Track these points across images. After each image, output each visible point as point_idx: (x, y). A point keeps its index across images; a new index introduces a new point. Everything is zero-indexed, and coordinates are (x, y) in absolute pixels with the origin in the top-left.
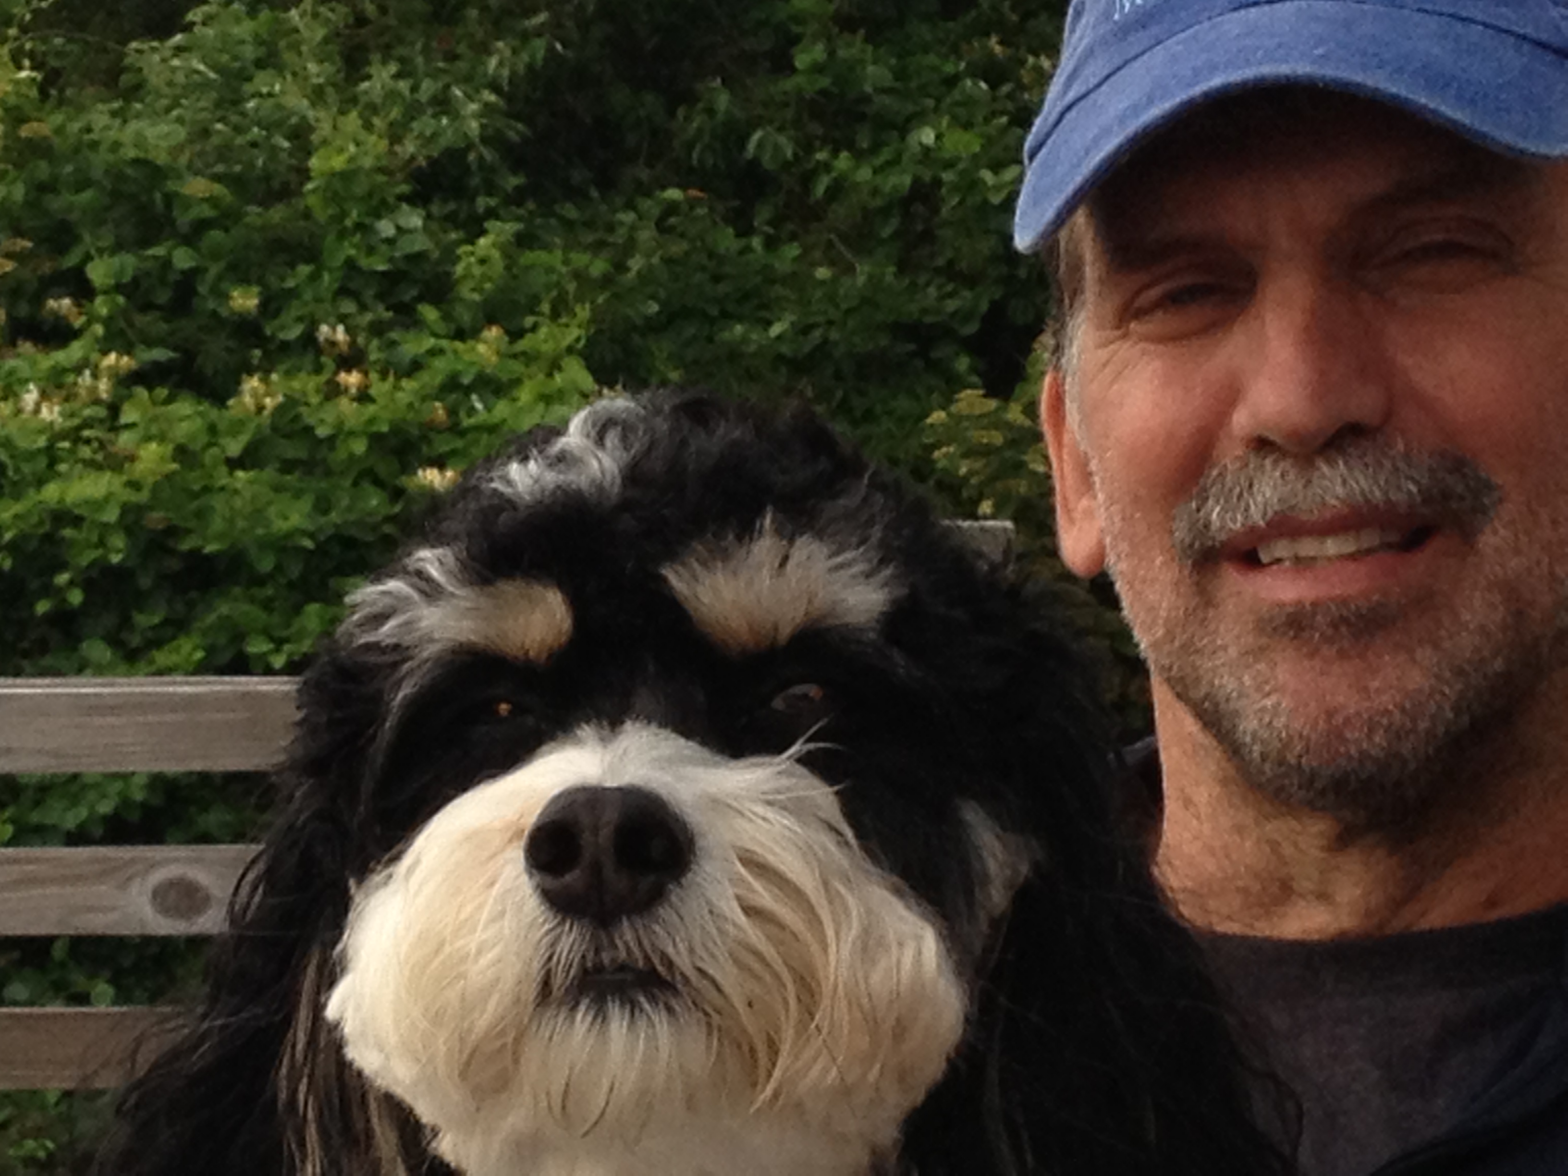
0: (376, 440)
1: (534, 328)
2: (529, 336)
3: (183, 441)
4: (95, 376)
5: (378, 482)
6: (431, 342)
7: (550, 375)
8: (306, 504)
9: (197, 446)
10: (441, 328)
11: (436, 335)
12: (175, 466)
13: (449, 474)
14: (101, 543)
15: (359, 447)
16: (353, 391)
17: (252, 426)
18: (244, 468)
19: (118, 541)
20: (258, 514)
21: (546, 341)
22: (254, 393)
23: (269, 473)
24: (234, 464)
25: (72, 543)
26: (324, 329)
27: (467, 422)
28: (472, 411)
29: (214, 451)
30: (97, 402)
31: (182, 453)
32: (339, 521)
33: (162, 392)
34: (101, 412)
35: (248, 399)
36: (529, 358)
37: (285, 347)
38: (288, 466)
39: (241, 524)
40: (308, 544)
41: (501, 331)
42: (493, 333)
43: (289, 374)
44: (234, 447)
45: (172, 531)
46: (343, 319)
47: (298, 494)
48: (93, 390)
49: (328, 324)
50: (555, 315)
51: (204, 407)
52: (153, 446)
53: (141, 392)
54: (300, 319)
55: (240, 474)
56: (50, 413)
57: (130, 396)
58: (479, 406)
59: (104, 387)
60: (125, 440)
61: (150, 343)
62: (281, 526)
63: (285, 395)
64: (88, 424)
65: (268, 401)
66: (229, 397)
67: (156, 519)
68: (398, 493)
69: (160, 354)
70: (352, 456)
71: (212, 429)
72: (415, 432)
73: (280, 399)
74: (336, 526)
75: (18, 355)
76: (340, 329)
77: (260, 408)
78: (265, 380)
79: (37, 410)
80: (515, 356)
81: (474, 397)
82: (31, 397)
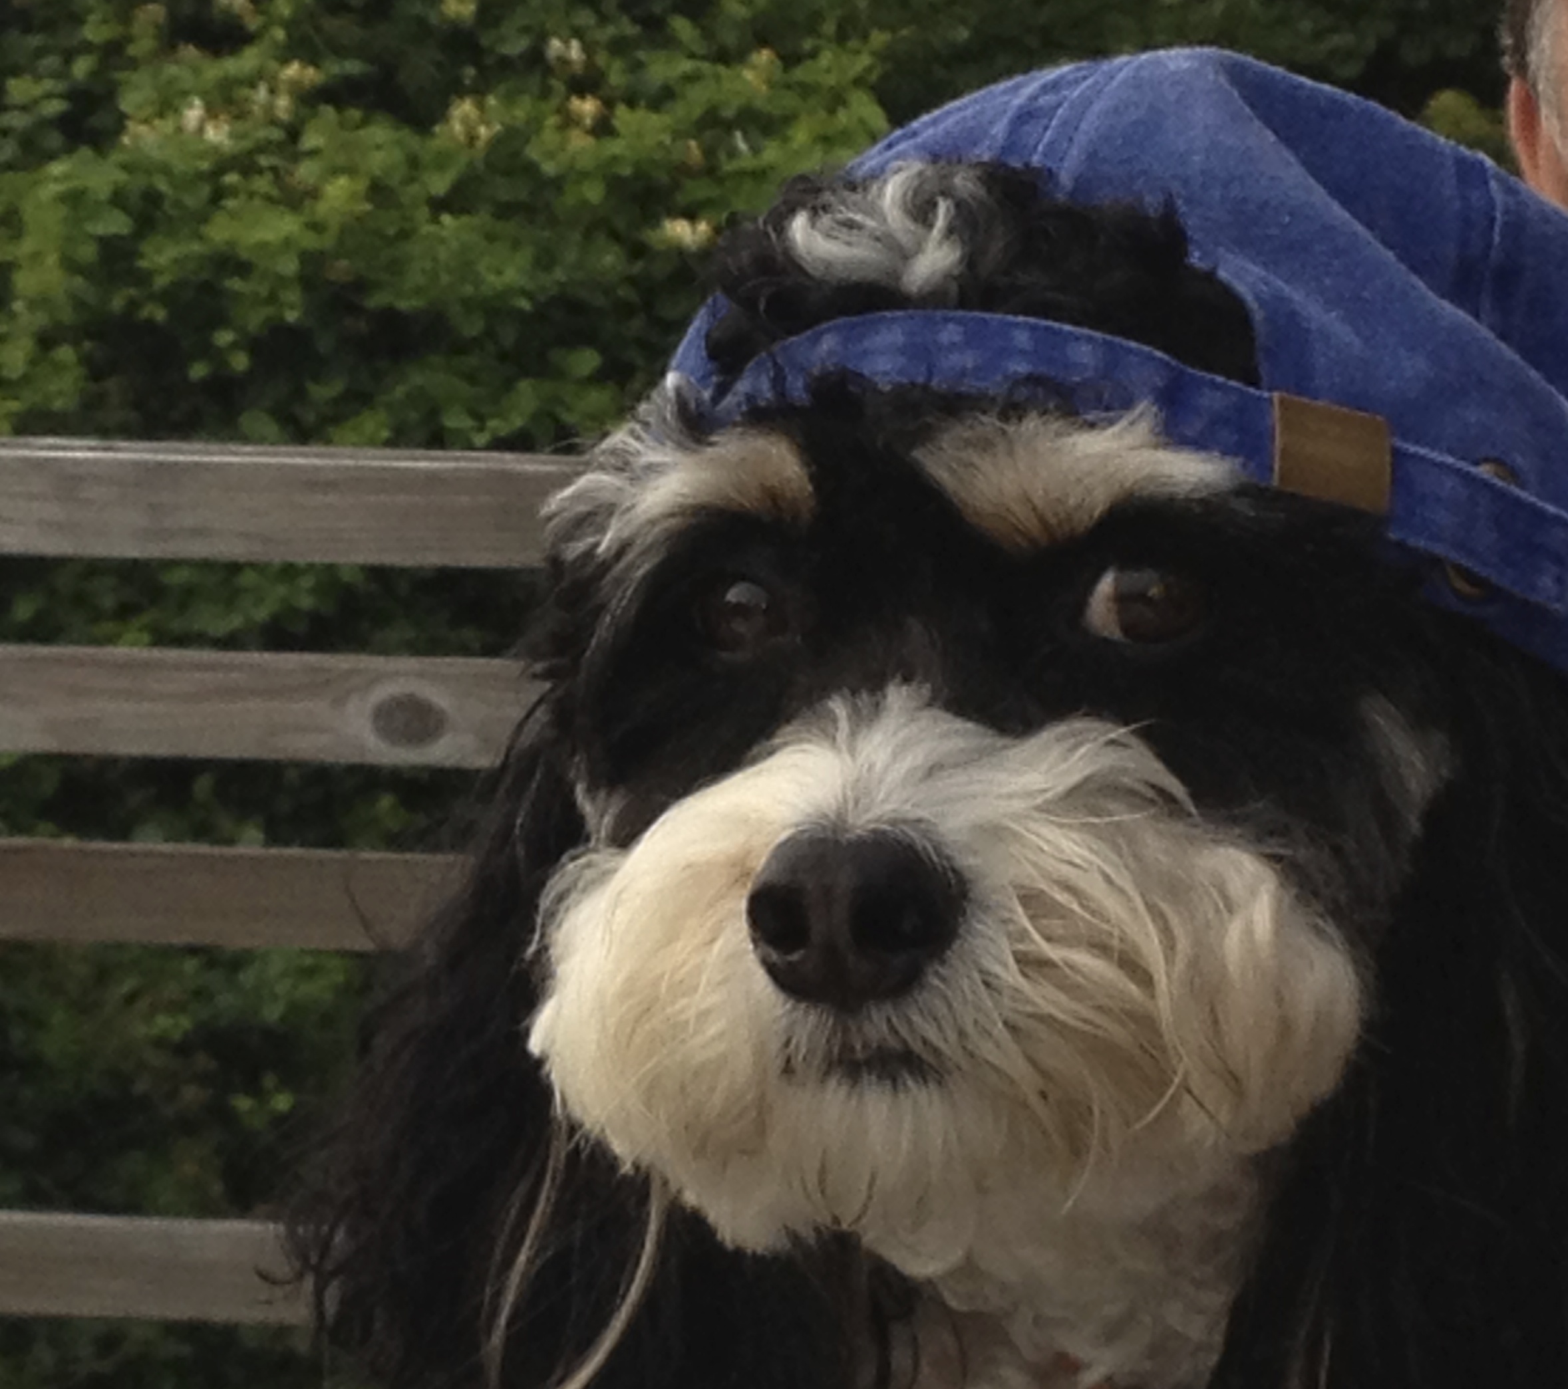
0: (615, 184)
1: (814, 54)
2: (809, 63)
3: (378, 173)
4: (272, 91)
5: (615, 236)
6: (687, 66)
7: (832, 111)
8: (524, 257)
9: (394, 181)
10: (700, 48)
11: (692, 56)
12: (368, 207)
13: (703, 227)
14: (272, 299)
15: (594, 193)
16: (588, 122)
17: (463, 160)
18: (452, 212)
19: (293, 295)
20: (465, 268)
21: (828, 71)
22: (465, 120)
23: (482, 218)
24: (439, 206)
25: (237, 296)
26: (555, 44)
27: (728, 167)
28: (733, 153)
29: (414, 189)
30: (273, 122)
31: (378, 191)
32: (563, 279)
33: (355, 114)
34: (277, 134)
35: (458, 127)
36: (806, 90)
37: (505, 64)
38: (504, 211)
39: (445, 279)
40: (525, 304)
41: (773, 57)
42: (764, 57)
43: (509, 99)
44: (439, 184)
45: (361, 285)
46: (578, 33)
47: (516, 245)
48: (269, 108)
49: (561, 38)
50: (841, 37)
51: (406, 134)
52: (343, 181)
53: (328, 112)
54: (525, 30)
55: (446, 219)
56: (217, 134)
57: (315, 115)
58: (742, 146)
59: (283, 103)
60: (306, 172)
61: (340, 51)
62: (493, 282)
63: (502, 124)
64: (263, 147)
65: (483, 131)
66: (434, 122)
67: (341, 269)
68: (638, 251)
69: (353, 67)
70: (585, 203)
71: (414, 163)
72: (663, 178)
73: (498, 127)
74: (562, 285)
75: (177, 62)
76: (575, 44)
77: (472, 138)
78: (481, 106)
79: (201, 130)
80: (788, 87)
81: (738, 135)
82: (193, 114)
